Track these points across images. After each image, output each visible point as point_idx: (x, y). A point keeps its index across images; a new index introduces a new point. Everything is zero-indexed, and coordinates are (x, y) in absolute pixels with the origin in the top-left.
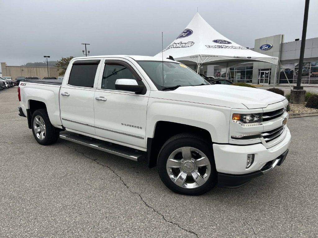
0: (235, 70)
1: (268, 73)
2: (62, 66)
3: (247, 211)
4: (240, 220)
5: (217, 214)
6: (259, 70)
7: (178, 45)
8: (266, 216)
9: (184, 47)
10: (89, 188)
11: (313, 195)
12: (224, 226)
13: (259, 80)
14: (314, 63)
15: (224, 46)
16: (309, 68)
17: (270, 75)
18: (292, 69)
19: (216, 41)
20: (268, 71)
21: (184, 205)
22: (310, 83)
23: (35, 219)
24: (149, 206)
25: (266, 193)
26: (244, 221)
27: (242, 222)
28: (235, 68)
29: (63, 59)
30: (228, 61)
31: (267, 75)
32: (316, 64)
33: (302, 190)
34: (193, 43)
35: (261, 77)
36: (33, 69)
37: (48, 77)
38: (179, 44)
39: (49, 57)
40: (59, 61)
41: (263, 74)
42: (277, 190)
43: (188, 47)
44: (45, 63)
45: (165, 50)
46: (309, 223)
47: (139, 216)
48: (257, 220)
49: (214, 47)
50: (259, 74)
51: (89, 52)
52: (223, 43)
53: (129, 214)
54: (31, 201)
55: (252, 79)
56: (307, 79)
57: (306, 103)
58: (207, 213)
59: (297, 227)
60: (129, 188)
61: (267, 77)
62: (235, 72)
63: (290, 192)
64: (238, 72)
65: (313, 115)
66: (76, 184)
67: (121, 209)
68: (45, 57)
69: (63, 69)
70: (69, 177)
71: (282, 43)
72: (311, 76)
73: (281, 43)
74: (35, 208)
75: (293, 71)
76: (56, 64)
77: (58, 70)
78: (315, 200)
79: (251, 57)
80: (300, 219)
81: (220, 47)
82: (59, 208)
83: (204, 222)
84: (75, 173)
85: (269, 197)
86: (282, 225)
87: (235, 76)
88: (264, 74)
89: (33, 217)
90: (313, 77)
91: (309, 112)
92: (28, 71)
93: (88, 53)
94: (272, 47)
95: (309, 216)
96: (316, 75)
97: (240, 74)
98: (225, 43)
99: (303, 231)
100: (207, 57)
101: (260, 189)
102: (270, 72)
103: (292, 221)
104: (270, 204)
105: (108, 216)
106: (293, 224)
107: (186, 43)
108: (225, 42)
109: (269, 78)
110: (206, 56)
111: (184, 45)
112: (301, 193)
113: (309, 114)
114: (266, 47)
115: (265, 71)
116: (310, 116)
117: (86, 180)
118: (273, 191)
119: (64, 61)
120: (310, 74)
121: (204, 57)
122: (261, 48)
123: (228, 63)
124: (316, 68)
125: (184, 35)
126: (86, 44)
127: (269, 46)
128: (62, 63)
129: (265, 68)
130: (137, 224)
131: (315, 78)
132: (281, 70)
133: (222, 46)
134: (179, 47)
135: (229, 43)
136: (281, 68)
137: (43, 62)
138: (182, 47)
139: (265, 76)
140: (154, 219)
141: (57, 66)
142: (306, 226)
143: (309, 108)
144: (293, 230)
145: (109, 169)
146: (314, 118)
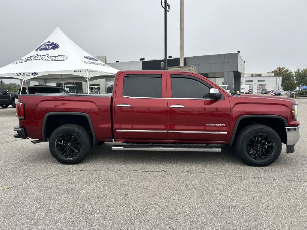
0: (63, 86)
1: (97, 88)
6: (89, 85)
7: (44, 58)
9: (54, 60)
15: (96, 63)
17: (99, 89)
19: (86, 57)
20: (97, 87)
31: (96, 90)
34: (65, 57)
35: (91, 92)
38: (45, 56)
43: (61, 60)
49: (89, 63)
88: (93, 89)
100: (93, 72)
102: (99, 87)
107: (56, 57)
108: (93, 59)
115: (94, 87)
121: (91, 72)
125: (50, 48)
129: (94, 84)
132: (108, 86)
134: (47, 60)
135: (97, 60)
136: (107, 84)
138: (52, 60)
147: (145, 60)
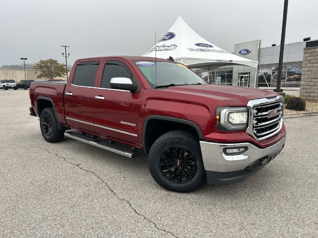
0: (215, 74)
1: (247, 77)
2: (40, 68)
3: (242, 215)
4: (236, 225)
5: (211, 219)
6: (239, 74)
7: (161, 48)
8: (262, 220)
9: (166, 50)
10: (73, 196)
11: (305, 195)
12: (220, 233)
13: (239, 84)
14: (290, 68)
15: (207, 50)
16: (285, 73)
17: (249, 79)
18: (269, 73)
19: (198, 45)
20: (247, 75)
21: (176, 211)
22: (287, 87)
23: (12, 233)
24: (138, 214)
25: (259, 195)
26: (240, 226)
27: (238, 227)
28: (215, 72)
29: (41, 61)
30: (210, 64)
32: (291, 68)
33: (294, 191)
34: (175, 46)
35: (241, 81)
36: (9, 72)
37: (25, 79)
38: (161, 46)
39: (26, 59)
40: (37, 63)
41: (242, 77)
42: (269, 192)
43: (171, 50)
44: (22, 66)
45: (147, 52)
46: (306, 225)
47: (129, 225)
48: (253, 224)
49: (196, 50)
50: (239, 78)
51: (69, 55)
52: (205, 46)
53: (118, 223)
54: (6, 213)
55: (232, 82)
56: (284, 82)
57: (286, 105)
58: (201, 219)
59: (294, 230)
60: (117, 194)
61: (247, 80)
62: (215, 76)
63: (282, 193)
64: (219, 76)
65: (293, 116)
66: (58, 191)
67: (109, 218)
68: (22, 59)
69: (42, 72)
70: (50, 184)
71: (260, 48)
72: (287, 80)
73: (258, 48)
74: (12, 220)
75: (270, 75)
76: (34, 67)
77: (36, 73)
78: (308, 201)
79: (232, 61)
80: (296, 221)
81: (202, 50)
82: (39, 219)
83: (199, 229)
84: (56, 180)
85: (262, 199)
86: (279, 229)
87: (216, 80)
89: (9, 231)
90: (289, 81)
91: (289, 114)
92: (4, 73)
93: (67, 56)
94: (250, 52)
95: (304, 218)
96: (292, 79)
97: (220, 78)
98: (207, 47)
99: (301, 234)
100: (191, 60)
101: (253, 191)
102: (249, 76)
103: (288, 223)
104: (265, 207)
105: (95, 226)
106: (290, 227)
107: (169, 46)
108: (207, 45)
109: (248, 82)
110: (189, 59)
111: (167, 48)
112: (293, 194)
113: (290, 115)
114: (245, 52)
115: (244, 75)
116: (291, 118)
117: (68, 187)
118: (265, 193)
119: (43, 63)
120: (287, 78)
121: (187, 60)
122: (240, 52)
123: (210, 67)
124: (292, 72)
125: (167, 39)
126: (65, 46)
127: (248, 51)
128: (40, 66)
129: (245, 72)
130: (127, 234)
131: (291, 82)
132: (260, 75)
133: (205, 49)
134: (162, 50)
135: (211, 46)
136: (259, 73)
137: (20, 65)
138: (165, 50)
139: (245, 80)
140: (145, 228)
141: (34, 68)
142: (303, 229)
143: (289, 110)
144: (290, 234)
145: (93, 174)
146: (294, 120)
147: (310, 41)
